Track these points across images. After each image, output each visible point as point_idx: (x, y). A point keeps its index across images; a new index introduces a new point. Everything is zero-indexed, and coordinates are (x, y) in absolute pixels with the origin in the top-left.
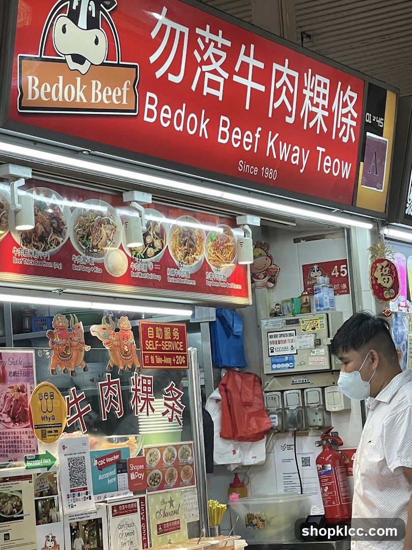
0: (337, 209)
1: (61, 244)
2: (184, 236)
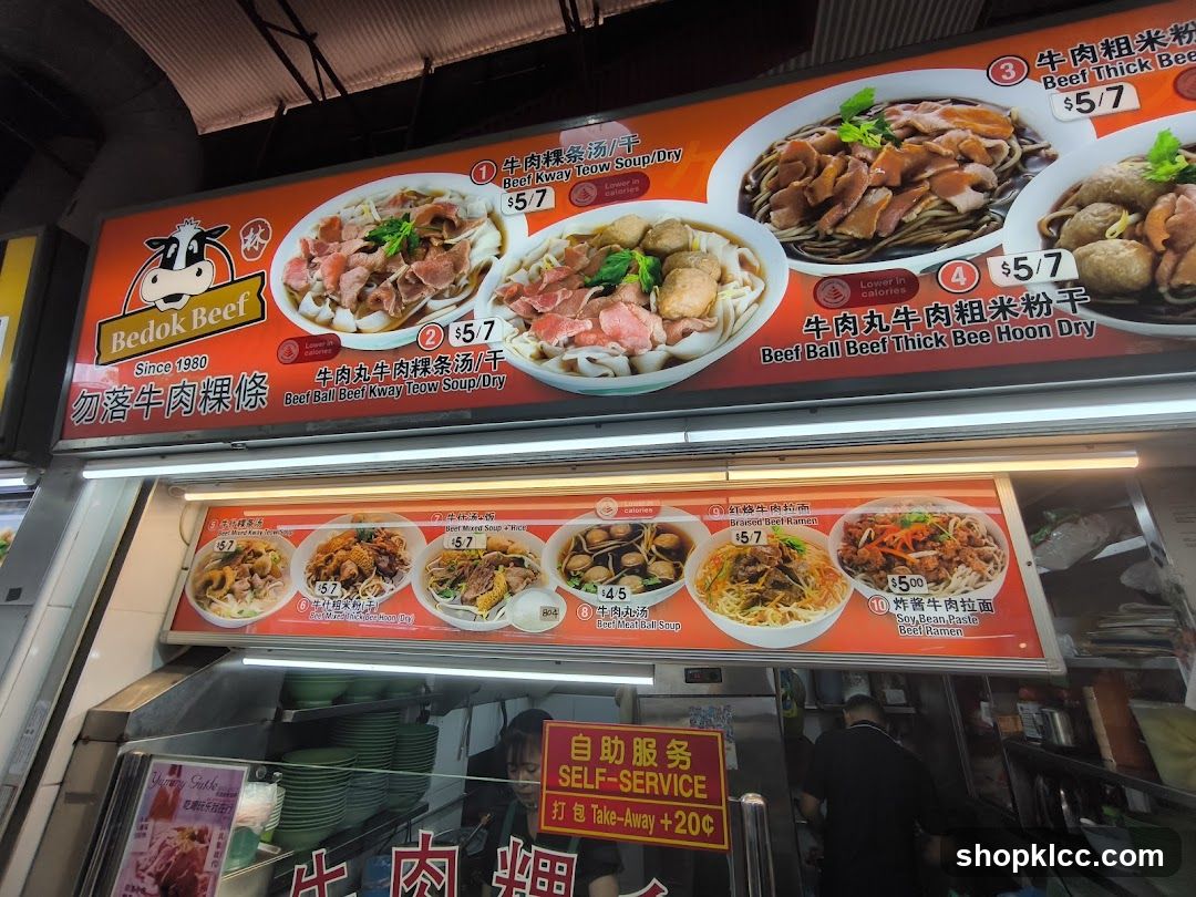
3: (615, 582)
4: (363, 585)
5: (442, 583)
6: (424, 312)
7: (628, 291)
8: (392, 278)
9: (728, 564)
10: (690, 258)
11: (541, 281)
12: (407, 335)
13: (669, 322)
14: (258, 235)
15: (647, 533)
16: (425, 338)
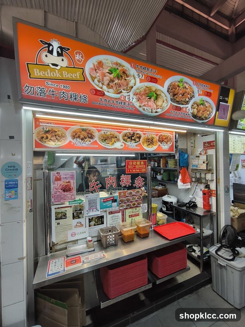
0: (206, 126)
1: (91, 142)
2: (149, 140)
3: (131, 141)
4: (86, 140)
5: (103, 140)
6: (121, 92)
7: (152, 99)
8: (115, 82)
9: (146, 140)
10: (161, 97)
11: (141, 93)
12: (118, 96)
13: (157, 106)
14: (80, 56)
15: (135, 134)
16: (121, 97)
